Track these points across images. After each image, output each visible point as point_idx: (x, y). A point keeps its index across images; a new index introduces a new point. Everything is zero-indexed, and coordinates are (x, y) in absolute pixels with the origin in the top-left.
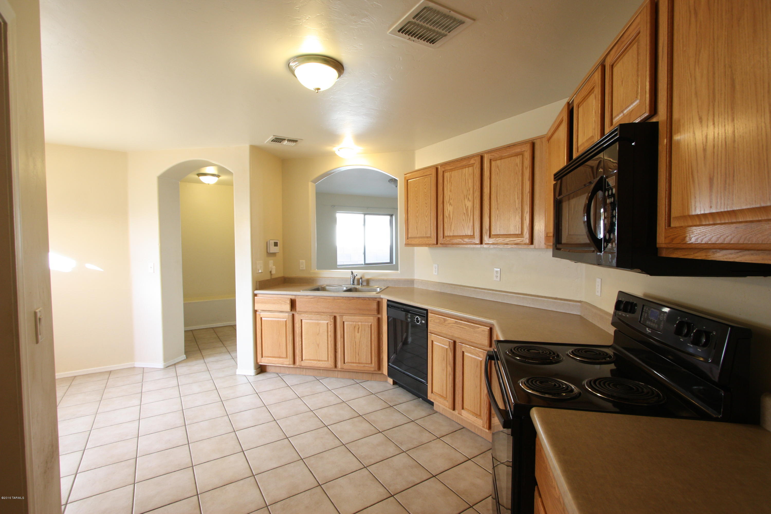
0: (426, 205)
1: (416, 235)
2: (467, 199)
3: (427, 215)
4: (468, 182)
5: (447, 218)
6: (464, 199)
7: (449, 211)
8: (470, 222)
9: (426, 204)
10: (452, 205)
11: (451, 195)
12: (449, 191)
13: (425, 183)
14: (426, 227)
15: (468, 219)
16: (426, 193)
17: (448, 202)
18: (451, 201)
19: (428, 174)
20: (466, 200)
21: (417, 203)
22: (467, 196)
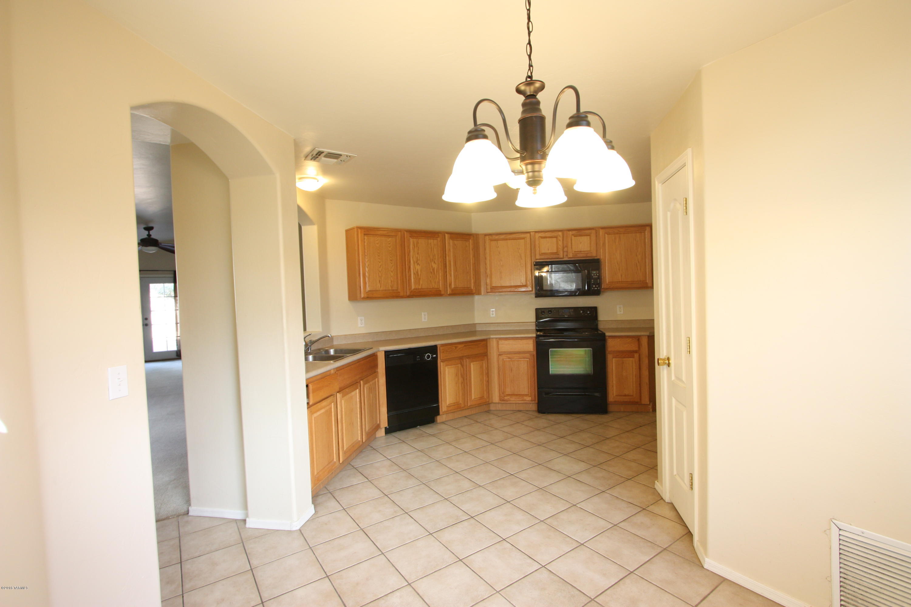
0: (391, 262)
1: (379, 289)
2: (433, 261)
3: (392, 270)
4: (434, 250)
5: (415, 275)
6: (431, 261)
7: (417, 269)
8: (436, 279)
9: (391, 260)
10: (419, 265)
11: (418, 257)
12: (416, 253)
13: (390, 242)
14: (392, 281)
15: (435, 277)
16: (390, 251)
17: (416, 262)
18: (418, 262)
19: (393, 235)
20: (433, 263)
21: (379, 259)
22: (434, 260)
